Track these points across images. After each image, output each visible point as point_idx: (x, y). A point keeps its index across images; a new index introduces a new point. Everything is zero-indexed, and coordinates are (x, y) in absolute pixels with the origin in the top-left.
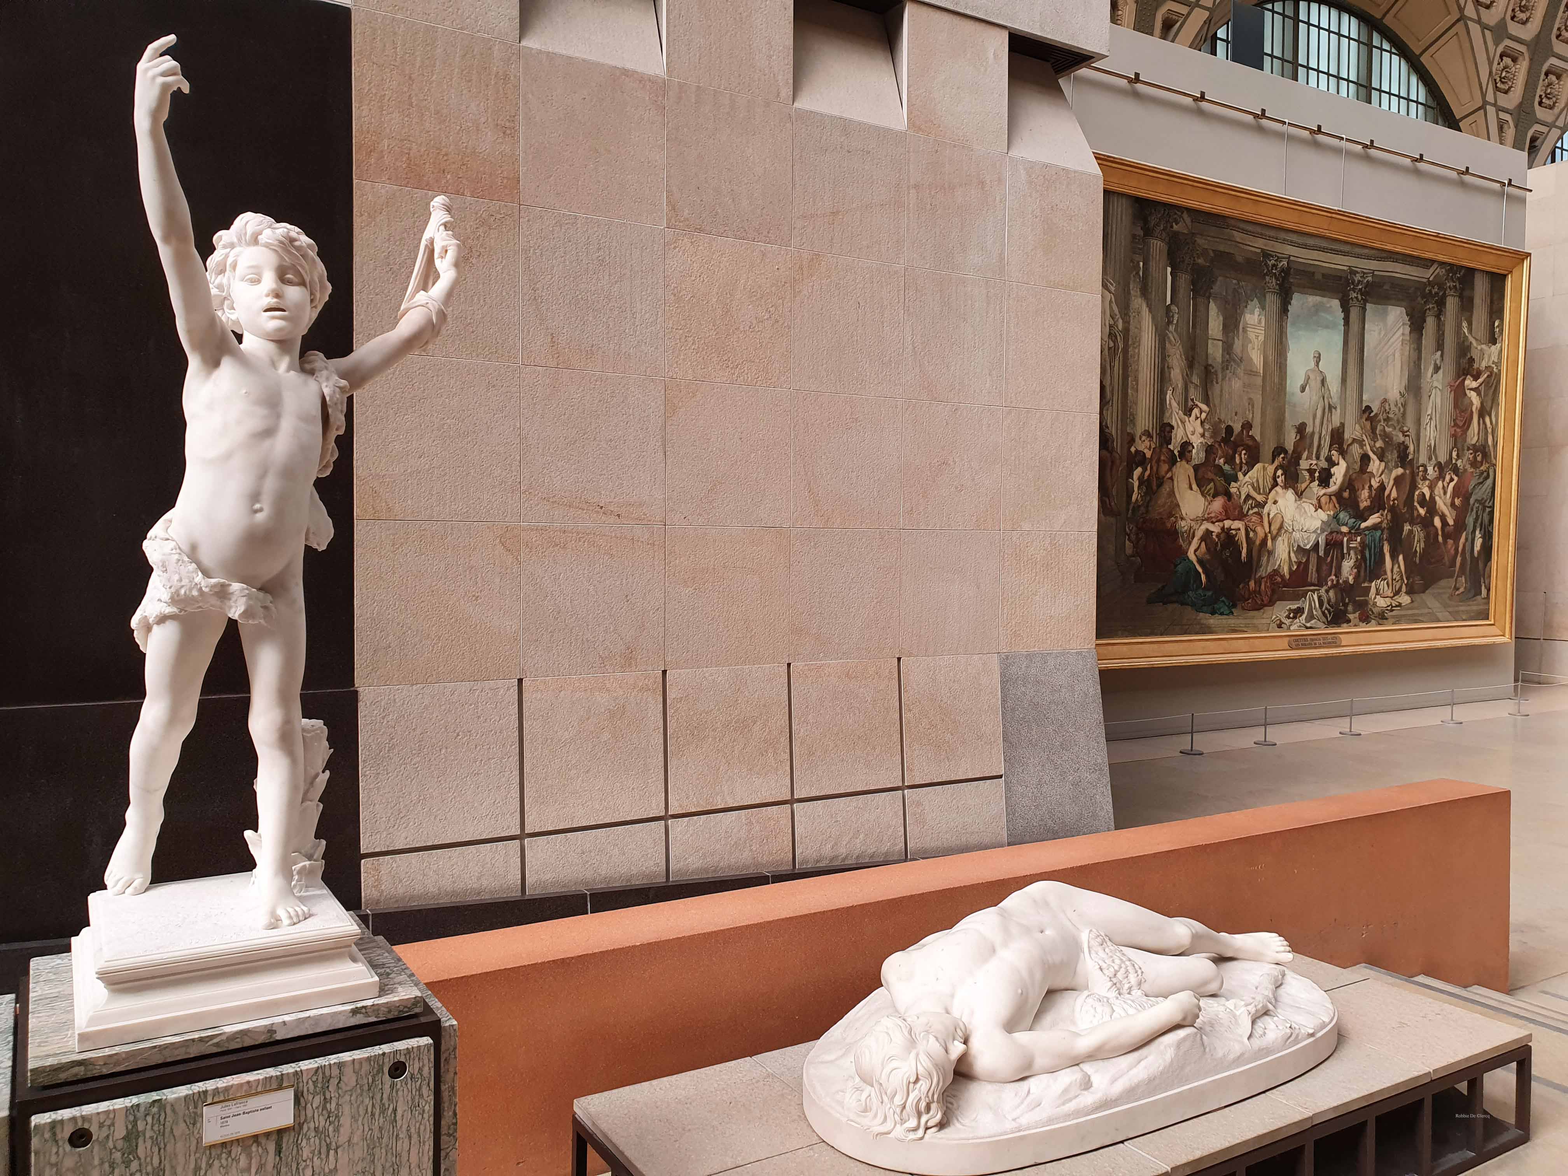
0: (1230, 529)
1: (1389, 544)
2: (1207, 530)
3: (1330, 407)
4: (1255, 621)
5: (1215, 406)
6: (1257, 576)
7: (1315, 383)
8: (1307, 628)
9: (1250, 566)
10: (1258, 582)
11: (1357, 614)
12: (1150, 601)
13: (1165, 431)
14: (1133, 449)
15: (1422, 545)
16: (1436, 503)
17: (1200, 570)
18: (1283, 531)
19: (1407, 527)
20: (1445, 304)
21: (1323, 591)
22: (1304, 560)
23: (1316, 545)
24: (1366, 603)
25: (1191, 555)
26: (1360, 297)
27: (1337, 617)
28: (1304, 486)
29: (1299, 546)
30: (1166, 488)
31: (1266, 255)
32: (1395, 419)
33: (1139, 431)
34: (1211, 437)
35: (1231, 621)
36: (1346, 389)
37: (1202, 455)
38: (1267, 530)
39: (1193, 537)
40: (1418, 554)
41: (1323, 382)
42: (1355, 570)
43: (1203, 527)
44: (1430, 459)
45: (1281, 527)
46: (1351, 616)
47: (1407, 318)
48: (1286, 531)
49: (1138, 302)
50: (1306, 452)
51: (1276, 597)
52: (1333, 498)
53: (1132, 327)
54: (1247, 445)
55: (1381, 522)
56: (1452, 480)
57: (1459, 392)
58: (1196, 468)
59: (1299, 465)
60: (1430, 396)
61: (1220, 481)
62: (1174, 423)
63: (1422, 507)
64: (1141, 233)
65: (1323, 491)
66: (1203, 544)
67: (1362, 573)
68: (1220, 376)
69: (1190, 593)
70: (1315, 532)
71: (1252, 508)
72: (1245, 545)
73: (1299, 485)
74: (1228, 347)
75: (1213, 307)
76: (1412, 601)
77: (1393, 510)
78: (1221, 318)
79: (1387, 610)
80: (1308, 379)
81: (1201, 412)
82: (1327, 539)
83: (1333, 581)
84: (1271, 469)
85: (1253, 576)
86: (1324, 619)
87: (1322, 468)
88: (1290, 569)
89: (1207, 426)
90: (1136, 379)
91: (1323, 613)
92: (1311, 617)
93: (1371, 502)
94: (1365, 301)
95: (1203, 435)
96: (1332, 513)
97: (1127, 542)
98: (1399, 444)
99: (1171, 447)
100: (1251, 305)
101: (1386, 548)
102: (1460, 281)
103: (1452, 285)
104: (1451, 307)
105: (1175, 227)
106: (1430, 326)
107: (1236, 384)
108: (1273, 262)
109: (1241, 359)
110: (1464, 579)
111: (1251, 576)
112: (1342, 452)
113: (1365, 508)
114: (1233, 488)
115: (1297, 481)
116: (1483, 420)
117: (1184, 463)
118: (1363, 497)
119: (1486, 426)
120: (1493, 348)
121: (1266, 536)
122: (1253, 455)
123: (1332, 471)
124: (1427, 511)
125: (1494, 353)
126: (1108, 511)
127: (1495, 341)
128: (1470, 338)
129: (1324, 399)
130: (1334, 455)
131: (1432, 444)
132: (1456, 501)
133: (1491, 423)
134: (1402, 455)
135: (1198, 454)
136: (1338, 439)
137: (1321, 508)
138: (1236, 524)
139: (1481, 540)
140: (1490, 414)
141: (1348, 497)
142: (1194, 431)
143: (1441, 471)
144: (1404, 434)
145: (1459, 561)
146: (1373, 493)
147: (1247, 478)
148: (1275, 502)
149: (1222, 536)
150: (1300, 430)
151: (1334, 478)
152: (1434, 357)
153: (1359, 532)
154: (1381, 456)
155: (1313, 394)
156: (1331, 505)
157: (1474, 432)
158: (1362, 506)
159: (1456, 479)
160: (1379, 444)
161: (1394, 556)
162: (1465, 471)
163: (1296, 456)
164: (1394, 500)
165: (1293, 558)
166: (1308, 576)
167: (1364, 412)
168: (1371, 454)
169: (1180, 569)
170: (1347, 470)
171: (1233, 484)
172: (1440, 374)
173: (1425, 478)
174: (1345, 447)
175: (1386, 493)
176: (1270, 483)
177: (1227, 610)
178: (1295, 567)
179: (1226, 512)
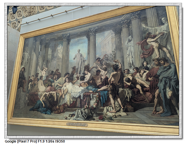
2: (46, 94)
3: (84, 61)
4: (58, 117)
5: (49, 67)
7: (78, 57)
8: (76, 120)
10: (60, 106)
11: (98, 117)
12: (30, 110)
13: (37, 75)
14: (30, 79)
15: (130, 95)
17: (43, 103)
19: (121, 90)
20: (131, 23)
21: (82, 109)
23: (80, 97)
24: (102, 114)
25: (41, 100)
26: (93, 33)
27: (89, 117)
28: (75, 81)
29: (73, 97)
30: (36, 86)
31: (63, 35)
32: (111, 58)
33: (31, 76)
34: (48, 74)
35: (51, 116)
36: (89, 56)
38: (63, 93)
39: (42, 95)
40: (128, 98)
41: (81, 56)
42: (96, 103)
43: (44, 93)
44: (131, 67)
45: (67, 92)
46: (95, 118)
47: (113, 32)
48: (69, 93)
49: (33, 53)
50: (76, 73)
51: (65, 110)
52: (86, 83)
53: (32, 58)
54: (57, 74)
55: (107, 88)
56: (145, 72)
57: (144, 44)
59: (73, 76)
60: (127, 49)
61: (50, 83)
62: (39, 73)
63: (129, 82)
64: (35, 42)
65: (82, 82)
66: (44, 97)
67: (99, 104)
68: (51, 61)
69: (40, 109)
70: (79, 93)
71: (58, 88)
72: (56, 97)
74: (53, 56)
75: (49, 49)
76: (128, 115)
77: (112, 84)
78: (51, 50)
79: (113, 117)
80: (76, 56)
81: (46, 69)
82: (84, 95)
83: (86, 106)
84: (64, 79)
85: (58, 105)
86: (83, 118)
87: (82, 76)
88: (70, 103)
89: (47, 72)
90: (32, 66)
91: (83, 116)
92: (78, 117)
93: (102, 83)
94: (95, 34)
95: (46, 74)
96: (86, 87)
97: (27, 98)
98: (114, 66)
99: (38, 77)
100: (59, 46)
101: (111, 96)
102: (138, 15)
103: (134, 17)
104: (135, 23)
105: (42, 38)
106: (125, 30)
107: (55, 62)
108: (65, 36)
109: (56, 57)
110: (161, 108)
111: (57, 105)
112: (89, 71)
113: (99, 85)
114: (53, 84)
115: (73, 80)
116: (162, 50)
117: (41, 80)
118: (98, 82)
119: (164, 51)
120: (162, 26)
121: (62, 95)
122: (59, 76)
123: (85, 76)
124: (132, 84)
125: (163, 28)
126: (23, 91)
127: (163, 24)
128: (147, 27)
129: (81, 59)
130: (86, 72)
131: (131, 62)
132: (149, 79)
133: (167, 49)
134: (116, 68)
135: (44, 78)
136: (87, 68)
137: (81, 86)
138: (53, 92)
139: (171, 92)
140: (166, 47)
141: (92, 83)
142: (43, 74)
143: (138, 70)
144: (115, 62)
145: (156, 100)
146: (103, 80)
147: (57, 81)
148: (65, 86)
149: (49, 95)
150: (74, 68)
151: (86, 78)
152: (128, 38)
153: (97, 92)
154: (105, 70)
155: (78, 59)
156: (85, 85)
157: (156, 54)
158: (98, 84)
159: (147, 71)
160: (104, 66)
161: (115, 98)
162: (153, 68)
163: (72, 74)
164: (113, 81)
165: (71, 99)
166: (76, 105)
167: (97, 60)
168: (101, 70)
169: (38, 103)
170: (91, 75)
171: (53, 83)
172: (132, 42)
173: (128, 73)
174: (90, 69)
175: (109, 80)
176: (63, 82)
177: (50, 113)
178: (72, 102)
179: (51, 90)
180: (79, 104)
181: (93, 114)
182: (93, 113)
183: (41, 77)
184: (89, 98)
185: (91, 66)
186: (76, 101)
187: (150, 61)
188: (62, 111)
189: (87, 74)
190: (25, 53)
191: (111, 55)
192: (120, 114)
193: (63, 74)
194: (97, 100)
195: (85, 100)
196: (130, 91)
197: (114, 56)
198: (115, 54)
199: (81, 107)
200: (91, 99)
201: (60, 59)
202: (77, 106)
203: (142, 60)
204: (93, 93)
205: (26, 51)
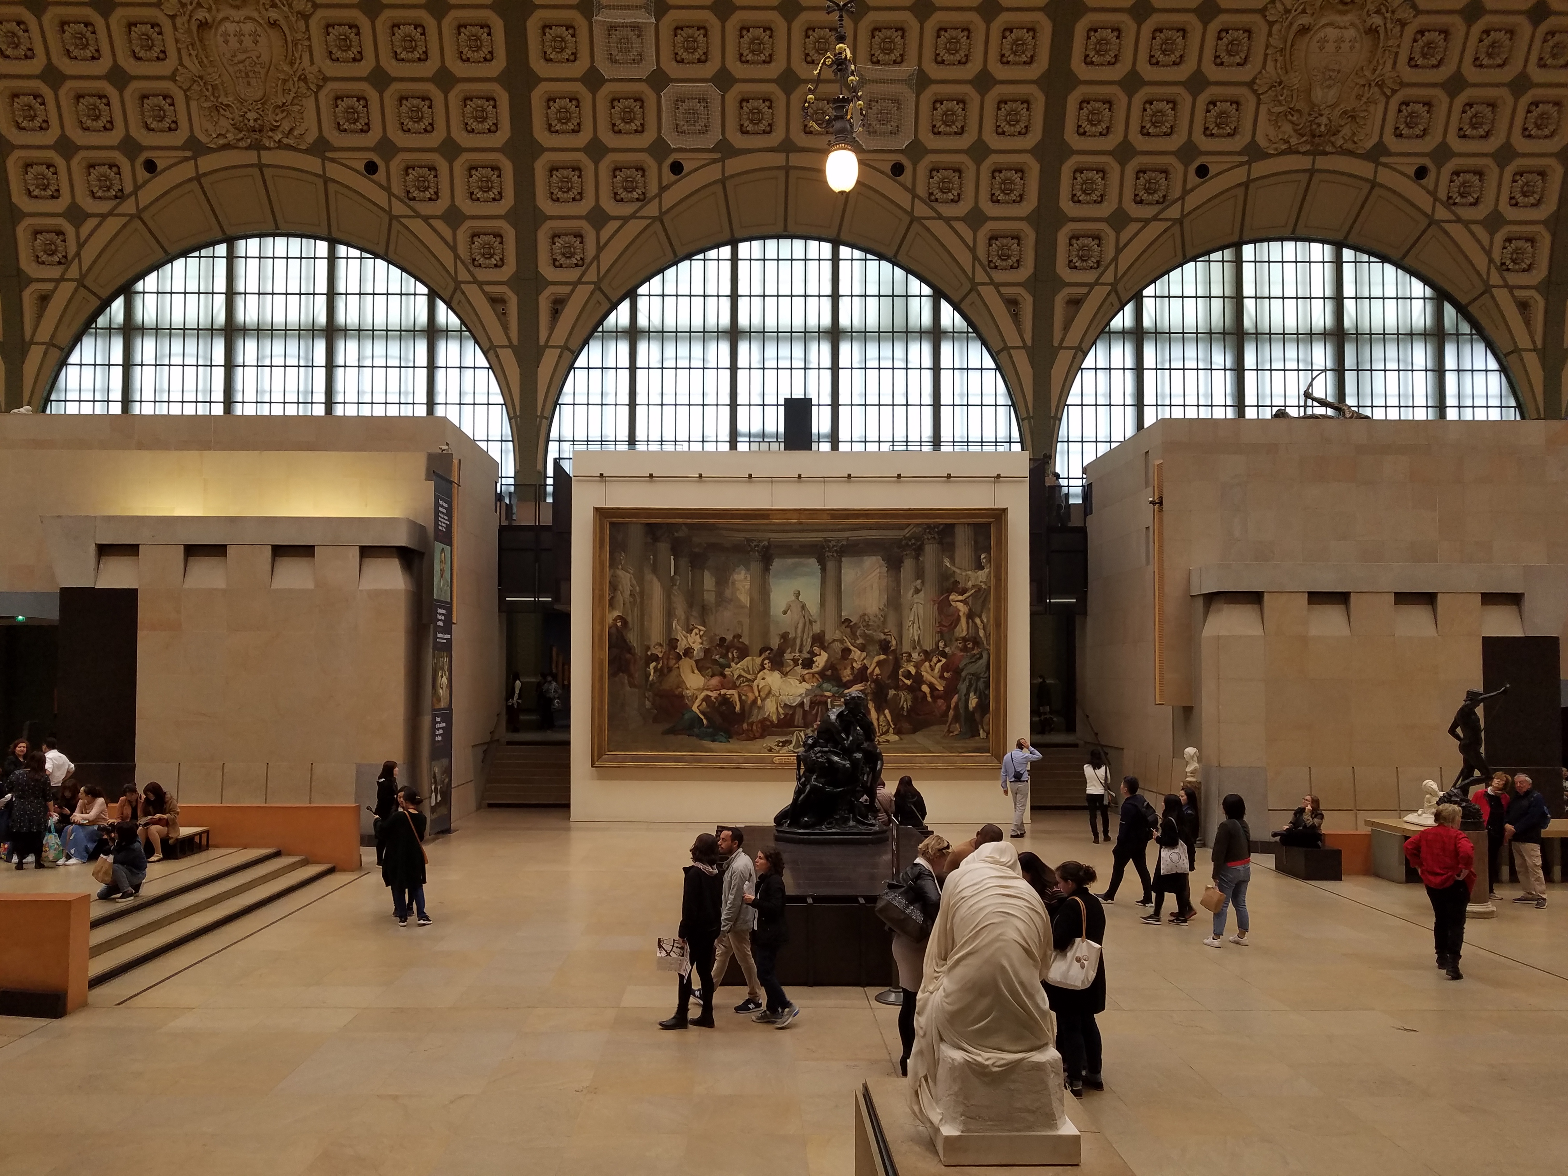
0: (726, 694)
1: (874, 702)
2: (707, 695)
3: (811, 622)
4: (748, 746)
5: (710, 627)
6: (749, 721)
7: (796, 609)
9: (743, 715)
10: (751, 724)
12: (665, 733)
13: (673, 643)
14: (649, 653)
15: (910, 703)
16: (923, 676)
17: (702, 717)
18: (771, 695)
19: (892, 692)
20: (923, 549)
22: (791, 712)
23: (802, 704)
25: (695, 708)
26: (835, 555)
28: (788, 669)
29: (785, 705)
30: (674, 673)
31: (749, 540)
32: (875, 624)
33: (653, 644)
34: (708, 644)
35: (729, 746)
36: (825, 610)
37: (702, 655)
38: (757, 694)
39: (697, 698)
41: (803, 607)
43: (704, 694)
44: (914, 648)
45: (769, 693)
47: (883, 563)
48: (773, 696)
49: (649, 576)
50: (790, 649)
51: (766, 733)
52: (816, 675)
54: (738, 647)
55: (865, 689)
56: (939, 661)
57: (943, 606)
58: (696, 662)
59: (783, 656)
60: (911, 609)
61: (717, 668)
62: (679, 638)
63: (908, 679)
64: (652, 541)
65: (807, 671)
66: (704, 703)
68: (714, 610)
69: (694, 729)
70: (800, 695)
71: (743, 682)
72: (738, 703)
73: (784, 669)
74: (720, 595)
75: (707, 575)
76: (901, 739)
77: (876, 681)
78: (714, 579)
80: (789, 607)
81: (700, 631)
82: (811, 700)
84: (758, 660)
85: (746, 721)
87: (805, 658)
88: (778, 717)
89: (705, 638)
90: (650, 616)
93: (854, 677)
94: (841, 557)
95: (702, 643)
96: (816, 684)
97: (647, 702)
98: (880, 641)
99: (677, 651)
100: (737, 569)
101: (871, 705)
102: (938, 533)
103: (930, 536)
104: (930, 550)
106: (908, 565)
107: (727, 614)
108: (755, 543)
109: (731, 600)
110: (957, 725)
111: (743, 722)
112: (824, 648)
113: (848, 681)
114: (727, 672)
115: (783, 666)
116: (973, 622)
117: (687, 659)
118: (845, 674)
119: (976, 624)
120: (980, 572)
121: (756, 698)
122: (744, 653)
123: (815, 659)
124: (913, 682)
125: (982, 575)
126: (632, 685)
127: (982, 568)
128: (954, 568)
129: (804, 617)
130: (816, 650)
131: (916, 639)
132: (946, 675)
133: (982, 621)
134: (884, 647)
135: (698, 654)
137: (805, 681)
138: (730, 692)
139: (976, 700)
140: (980, 617)
141: (830, 674)
142: (695, 641)
143: (927, 656)
144: (885, 634)
145: (951, 713)
146: (856, 672)
147: (738, 666)
148: (763, 679)
149: (720, 699)
150: (784, 636)
151: (816, 664)
152: (914, 584)
153: (842, 695)
154: (862, 648)
155: (794, 615)
156: (814, 680)
157: (962, 629)
158: (844, 680)
159: (944, 660)
160: (860, 641)
161: (879, 710)
162: (954, 655)
163: (781, 652)
164: (877, 675)
166: (794, 721)
168: (852, 648)
169: (686, 716)
170: (829, 658)
171: (727, 669)
172: (922, 594)
173: (909, 661)
174: (826, 645)
175: (869, 671)
176: (758, 668)
177: (725, 740)
178: (783, 716)
179: (722, 685)
180: (800, 719)
183: (688, 652)
185: (828, 637)
186: (793, 714)
187: (951, 640)
188: (757, 735)
189: (820, 655)
190: (620, 573)
191: (876, 616)
192: (888, 738)
193: (756, 647)
195: (814, 712)
196: (909, 697)
197: (882, 619)
198: (885, 617)
199: (806, 726)
200: (827, 710)
201: (744, 607)
202: (796, 723)
203: (938, 637)
204: (834, 697)
205: (620, 567)
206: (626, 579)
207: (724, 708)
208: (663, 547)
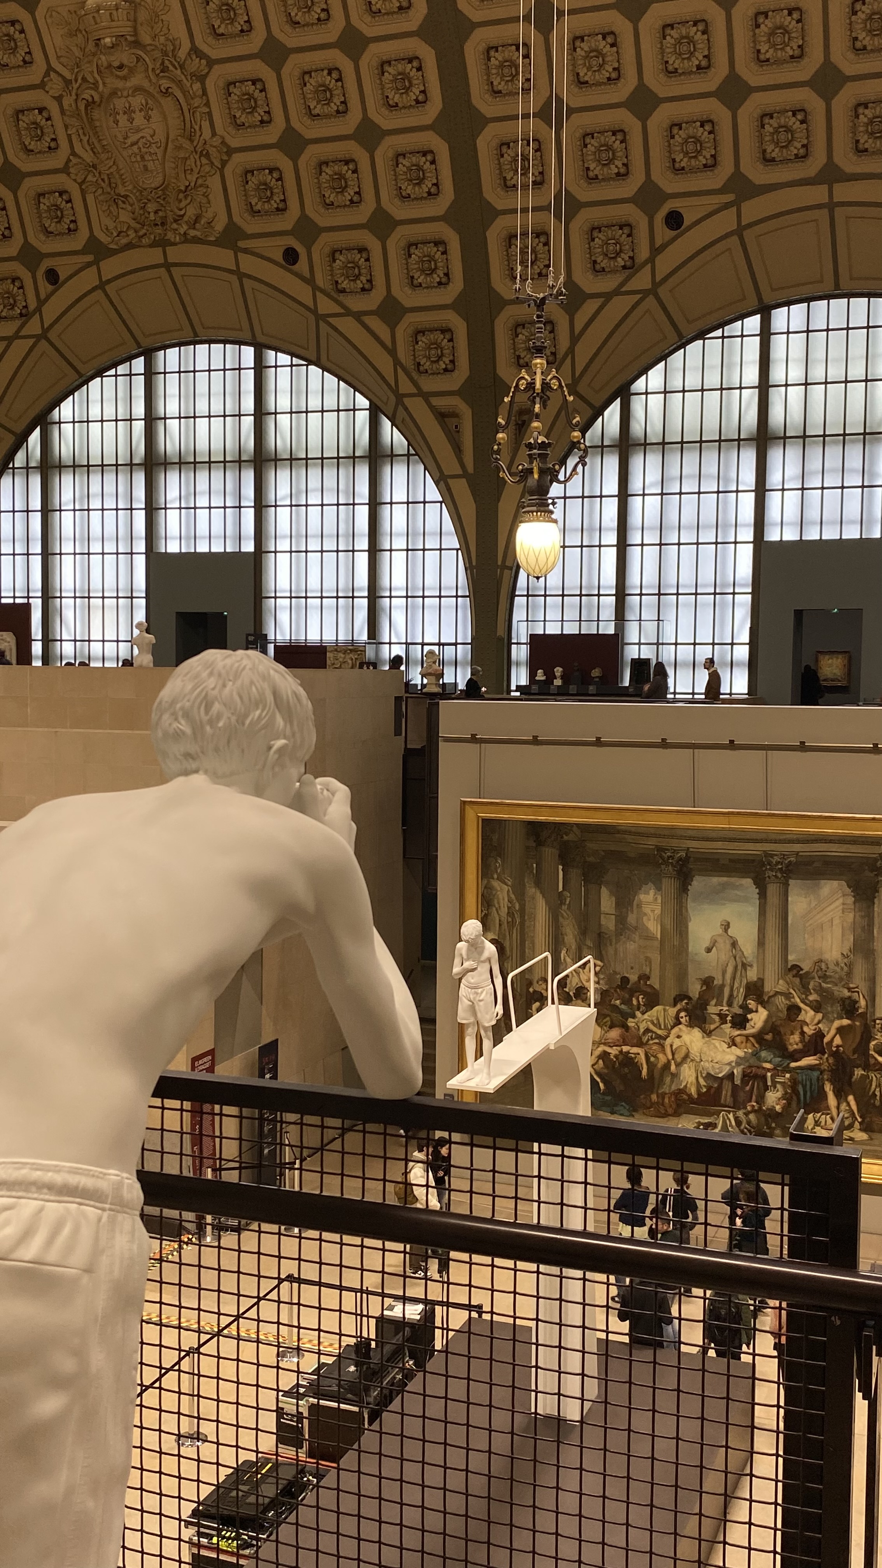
0: (628, 1053)
1: (833, 1084)
2: (605, 1051)
3: (744, 966)
5: (609, 961)
6: (660, 1092)
7: (724, 946)
14: (531, 990)
18: (689, 1060)
21: (740, 1113)
22: (716, 1085)
23: (731, 1076)
26: (779, 875)
28: (712, 1027)
29: (709, 1074)
31: (660, 849)
33: (536, 978)
34: (606, 984)
36: (764, 951)
37: (598, 998)
38: (670, 1057)
39: (591, 1054)
41: (734, 944)
42: (784, 1101)
43: (601, 1049)
45: (687, 1056)
47: (849, 890)
48: (692, 1060)
49: (531, 890)
50: (715, 1001)
51: (682, 1110)
54: (645, 992)
55: (820, 1064)
59: (706, 1009)
61: (617, 1017)
63: (881, 1056)
64: (534, 845)
65: (738, 1032)
66: (601, 1062)
68: (614, 941)
70: (729, 1064)
71: (652, 1039)
72: (645, 1066)
73: (707, 1026)
74: (621, 920)
75: (605, 892)
76: (871, 1139)
77: (836, 1055)
78: (614, 899)
80: (714, 943)
81: (595, 966)
82: (744, 1072)
83: (753, 1106)
84: (672, 1011)
85: (655, 1091)
87: (736, 1014)
88: (698, 1090)
89: (602, 976)
90: (533, 943)
92: (725, 1131)
94: (787, 879)
95: (598, 983)
96: (750, 1051)
98: (843, 1000)
99: (567, 990)
100: (644, 888)
101: (828, 1087)
105: (565, 838)
107: (631, 946)
108: (669, 854)
109: (636, 928)
111: (652, 1092)
112: (762, 1002)
113: (795, 1050)
114: (631, 1023)
115: (705, 1022)
117: (580, 1002)
118: (791, 1041)
121: (669, 1062)
122: (652, 1000)
123: (749, 1016)
129: (735, 958)
130: (752, 1004)
134: (849, 1008)
136: (755, 990)
137: (736, 1045)
138: (635, 1050)
141: (771, 1039)
142: (589, 980)
144: (849, 990)
146: (807, 1039)
147: (646, 1016)
148: (679, 1037)
149: (621, 1057)
150: (708, 982)
151: (752, 1023)
153: (787, 1069)
154: (817, 1008)
155: (722, 954)
156: (749, 1045)
158: (791, 1048)
160: (813, 997)
161: (840, 1094)
163: (703, 1003)
164: (837, 1047)
165: (702, 1082)
166: (720, 1098)
167: (790, 970)
168: (802, 1005)
170: (769, 1016)
171: (630, 1020)
174: (766, 999)
175: (825, 1040)
176: (671, 1021)
177: (627, 1113)
178: (705, 1090)
179: (624, 1040)
180: (728, 1097)
181: (774, 1128)
182: (773, 1125)
183: (581, 992)
184: (761, 1084)
185: (769, 987)
186: (719, 1089)
188: (670, 1111)
189: (757, 1011)
190: (496, 884)
191: (838, 964)
194: (786, 1093)
195: (748, 1088)
197: (846, 969)
198: (850, 966)
199: (736, 1105)
200: (766, 1088)
201: (653, 938)
202: (722, 1101)
204: (776, 1071)
205: (495, 876)
206: (503, 892)
207: (626, 1070)
208: (550, 853)
